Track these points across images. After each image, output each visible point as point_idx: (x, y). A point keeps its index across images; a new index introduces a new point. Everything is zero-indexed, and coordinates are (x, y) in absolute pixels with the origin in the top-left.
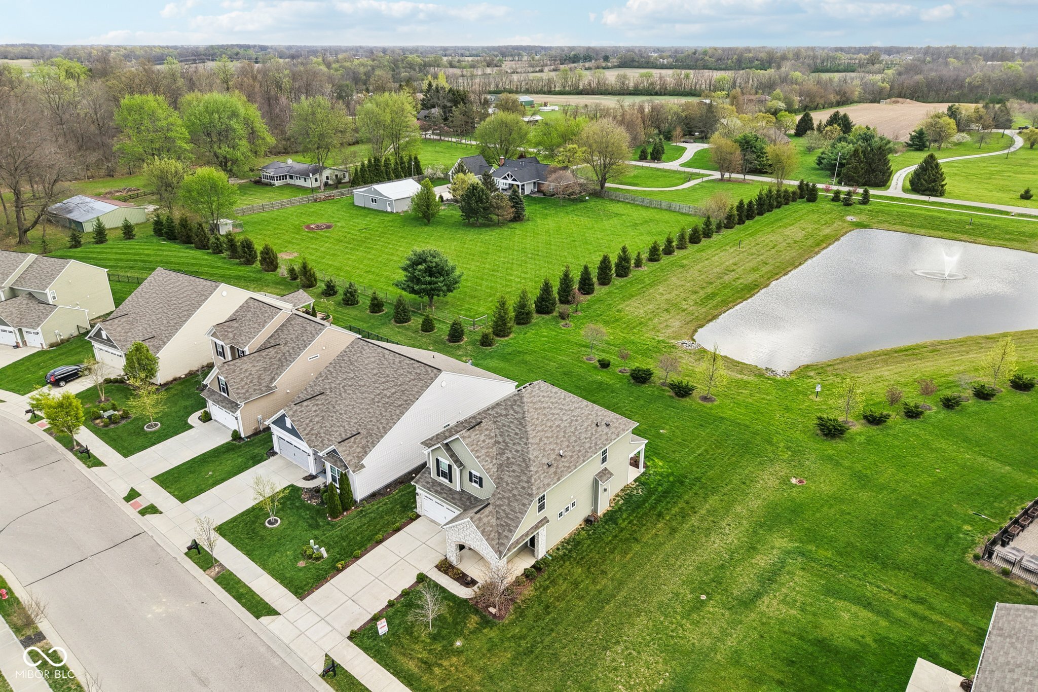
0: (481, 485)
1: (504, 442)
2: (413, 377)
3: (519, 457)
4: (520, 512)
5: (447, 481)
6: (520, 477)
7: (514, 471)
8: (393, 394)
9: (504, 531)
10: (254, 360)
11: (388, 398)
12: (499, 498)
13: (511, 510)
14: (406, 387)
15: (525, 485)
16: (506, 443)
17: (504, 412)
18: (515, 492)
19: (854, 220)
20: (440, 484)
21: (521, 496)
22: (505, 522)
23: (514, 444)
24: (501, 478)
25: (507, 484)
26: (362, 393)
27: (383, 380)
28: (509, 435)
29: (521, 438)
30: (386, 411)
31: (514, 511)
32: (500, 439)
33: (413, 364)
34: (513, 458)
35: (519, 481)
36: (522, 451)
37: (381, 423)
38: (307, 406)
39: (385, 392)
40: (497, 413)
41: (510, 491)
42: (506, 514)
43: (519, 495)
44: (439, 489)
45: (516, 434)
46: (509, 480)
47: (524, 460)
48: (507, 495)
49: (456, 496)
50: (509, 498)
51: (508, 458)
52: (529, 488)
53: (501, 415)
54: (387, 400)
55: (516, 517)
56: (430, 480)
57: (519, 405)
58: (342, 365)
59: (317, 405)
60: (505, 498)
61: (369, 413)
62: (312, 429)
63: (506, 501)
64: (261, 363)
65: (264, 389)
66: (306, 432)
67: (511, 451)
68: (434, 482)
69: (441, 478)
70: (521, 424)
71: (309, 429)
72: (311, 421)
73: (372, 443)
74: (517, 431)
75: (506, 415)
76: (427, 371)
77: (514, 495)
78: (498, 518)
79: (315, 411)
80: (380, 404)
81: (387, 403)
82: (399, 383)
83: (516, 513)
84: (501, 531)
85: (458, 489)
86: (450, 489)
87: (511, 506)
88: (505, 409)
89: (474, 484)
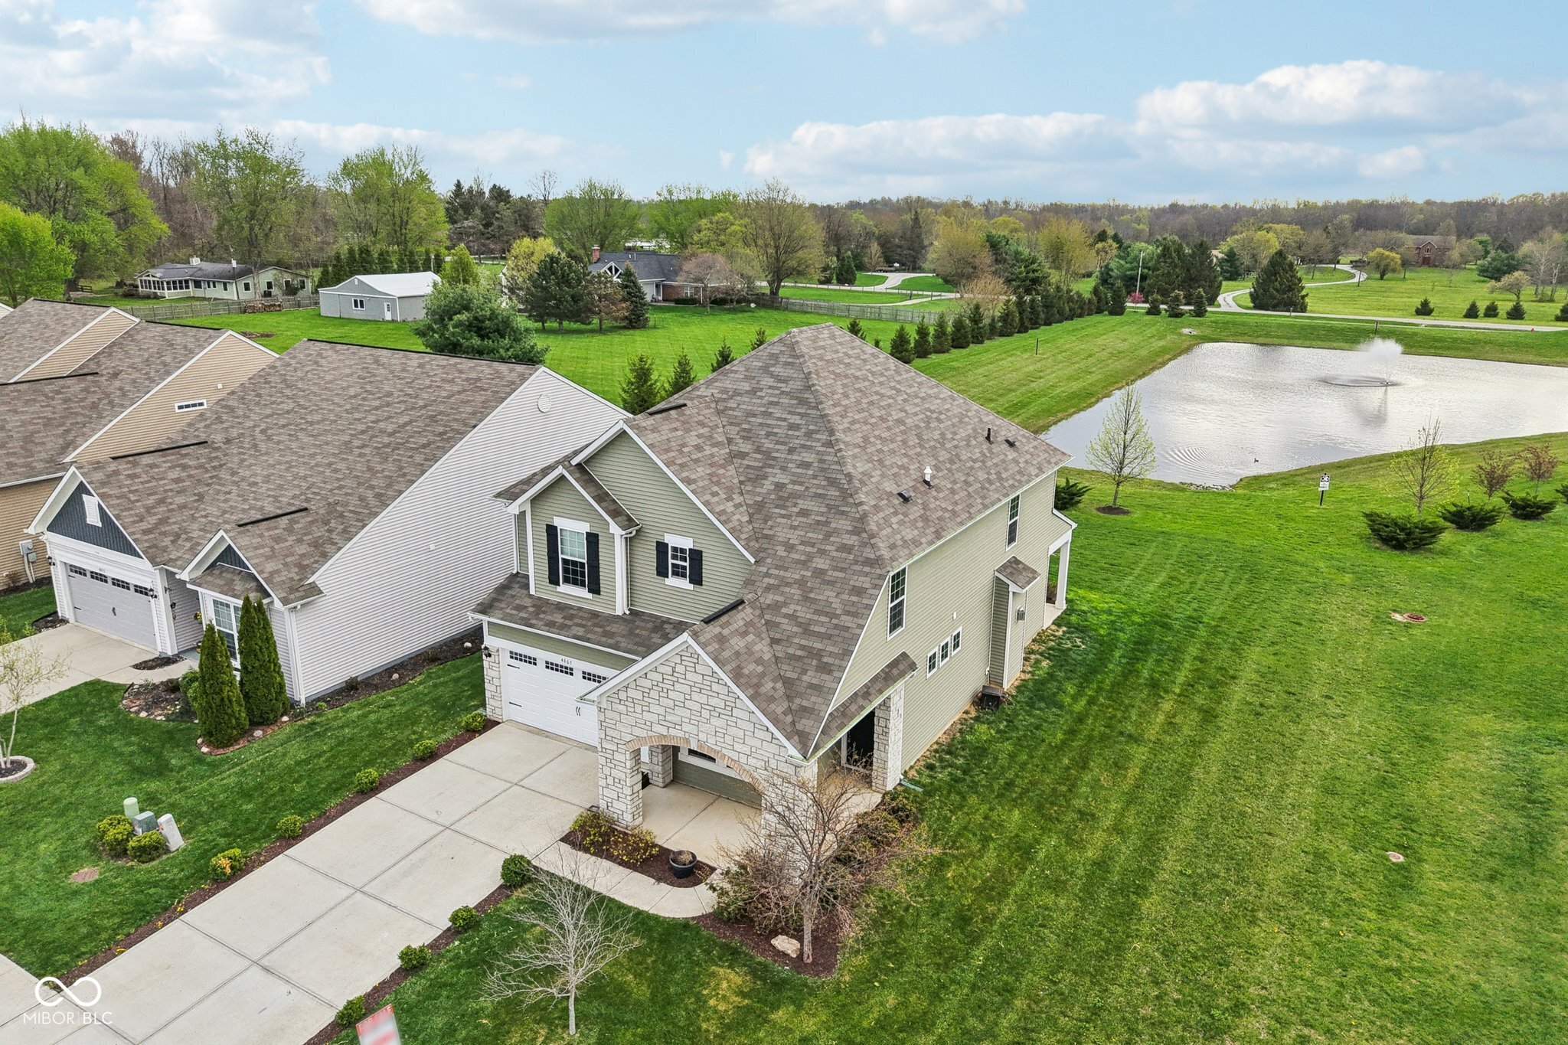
0: (697, 579)
1: (758, 450)
3: (815, 477)
4: (848, 613)
5: (583, 593)
6: (827, 523)
7: (804, 513)
8: (404, 425)
9: (804, 672)
11: (391, 434)
12: (768, 589)
13: (817, 612)
14: (442, 408)
15: (851, 540)
16: (767, 454)
18: (820, 563)
20: (561, 608)
21: (842, 570)
22: (803, 647)
23: (791, 451)
24: (766, 536)
26: (316, 437)
28: (769, 435)
29: (809, 434)
30: (384, 462)
31: (827, 614)
32: (745, 447)
34: (793, 483)
35: (828, 535)
36: (821, 461)
37: (372, 488)
38: (152, 466)
39: (382, 425)
40: (724, 391)
41: (804, 564)
42: (800, 624)
43: (836, 568)
44: (558, 618)
45: (793, 427)
46: (794, 537)
47: (832, 482)
48: (794, 576)
49: (614, 628)
50: (801, 583)
51: (779, 486)
52: (863, 545)
54: (387, 440)
55: (836, 626)
56: (527, 602)
57: (787, 364)
60: (788, 584)
61: (336, 471)
62: (163, 521)
63: (795, 591)
64: (36, 408)
65: (40, 466)
66: (144, 526)
67: (784, 469)
68: (541, 605)
69: (564, 588)
70: (802, 402)
71: (153, 520)
72: (162, 501)
73: (345, 531)
74: (796, 420)
75: (753, 392)
77: (819, 573)
78: (774, 641)
79: (177, 481)
80: (367, 451)
81: (388, 445)
82: (421, 403)
83: (837, 616)
84: (794, 675)
85: (619, 612)
86: (595, 615)
87: (814, 601)
88: (747, 378)
89: (672, 581)
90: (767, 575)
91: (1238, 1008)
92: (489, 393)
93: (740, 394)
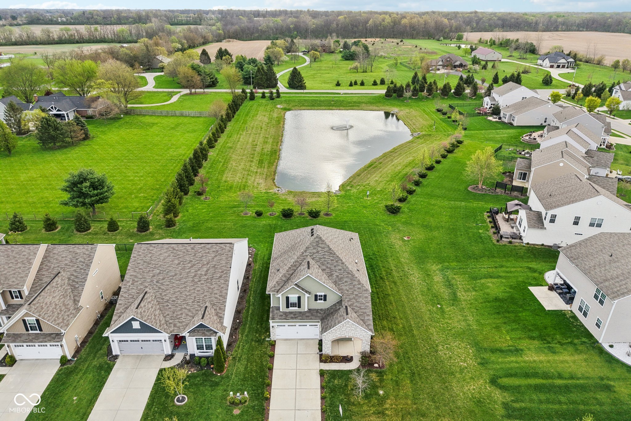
0: (325, 300)
1: (327, 268)
2: (213, 255)
3: (344, 272)
4: (367, 303)
5: (297, 308)
6: (352, 283)
7: (346, 282)
8: (207, 271)
9: (365, 317)
10: (50, 293)
11: (205, 275)
12: (348, 301)
13: (360, 304)
14: (214, 263)
15: (359, 286)
16: (330, 268)
17: (315, 251)
18: (356, 293)
19: (281, 107)
20: (291, 313)
21: (361, 293)
22: (362, 312)
23: (335, 266)
24: (341, 289)
25: (348, 291)
26: (179, 280)
27: (190, 265)
28: (328, 263)
29: (337, 261)
30: (212, 285)
31: (363, 304)
32: (324, 267)
33: (204, 247)
34: (340, 275)
35: (354, 286)
36: (343, 268)
37: (216, 294)
38: (145, 306)
39: (199, 272)
40: (310, 253)
41: (353, 293)
42: (359, 307)
44: (292, 316)
45: (332, 260)
46: (347, 288)
47: (348, 273)
48: (352, 297)
49: (307, 314)
50: (354, 298)
51: (337, 276)
52: (362, 287)
53: (314, 253)
54: (206, 277)
55: (366, 306)
56: (282, 314)
57: (322, 243)
58: (140, 267)
59: (150, 302)
60: (352, 299)
61: (198, 291)
62: (160, 321)
63: (354, 300)
66: (158, 324)
67: (336, 271)
68: (285, 313)
69: (290, 308)
70: (331, 253)
71: (158, 322)
72: (155, 315)
73: (220, 309)
74: (332, 258)
75: (318, 252)
76: (221, 247)
77: (356, 295)
78: (355, 312)
80: (202, 282)
81: (208, 279)
82: (205, 263)
84: (363, 318)
85: (306, 310)
86: (300, 313)
87: (359, 301)
88: (314, 249)
89: (319, 301)
90: (346, 298)
91: (437, 346)
92: (225, 255)
93: (315, 253)
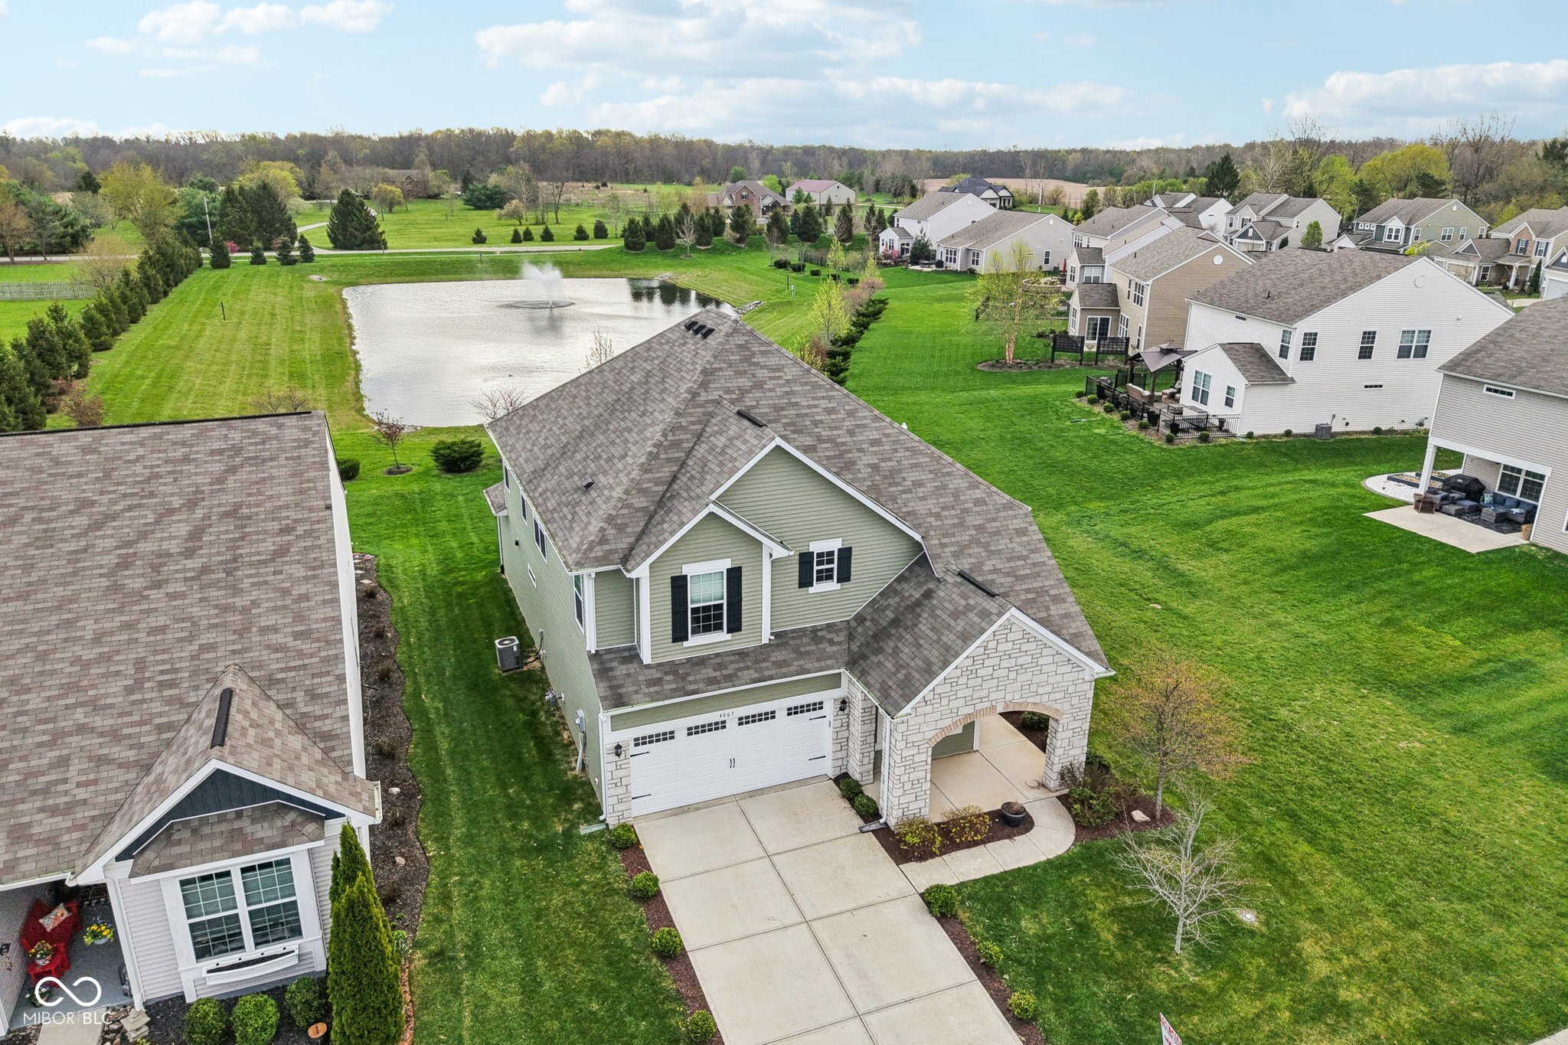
0: (844, 576)
2: (217, 468)
4: (1033, 551)
5: (724, 637)
6: (944, 487)
7: (918, 484)
8: (196, 534)
9: (1048, 609)
11: (189, 553)
13: (1009, 560)
14: (230, 498)
16: (831, 440)
17: (744, 382)
18: (973, 520)
19: (324, 279)
20: (700, 662)
21: (994, 520)
22: (1028, 591)
23: (851, 433)
24: (909, 513)
25: (938, 516)
26: (23, 596)
27: (81, 521)
28: (816, 423)
30: (237, 591)
31: (1019, 558)
33: (155, 436)
34: (883, 460)
35: (956, 496)
37: (274, 629)
39: (146, 547)
40: (728, 391)
41: (962, 525)
42: (1007, 574)
43: (989, 521)
44: (710, 672)
45: (829, 411)
46: (931, 505)
48: (964, 537)
50: (974, 541)
51: (875, 467)
53: (743, 392)
54: (195, 563)
55: (1034, 564)
60: (967, 547)
61: (153, 631)
67: (860, 450)
68: (671, 668)
69: (695, 641)
73: (313, 696)
76: (255, 433)
77: (980, 528)
80: (177, 587)
81: (205, 570)
82: (177, 502)
83: (1025, 558)
84: (1044, 614)
85: (765, 641)
86: (742, 654)
87: (999, 552)
88: (740, 374)
89: (818, 587)
90: (943, 545)
92: (283, 462)
93: (747, 391)
